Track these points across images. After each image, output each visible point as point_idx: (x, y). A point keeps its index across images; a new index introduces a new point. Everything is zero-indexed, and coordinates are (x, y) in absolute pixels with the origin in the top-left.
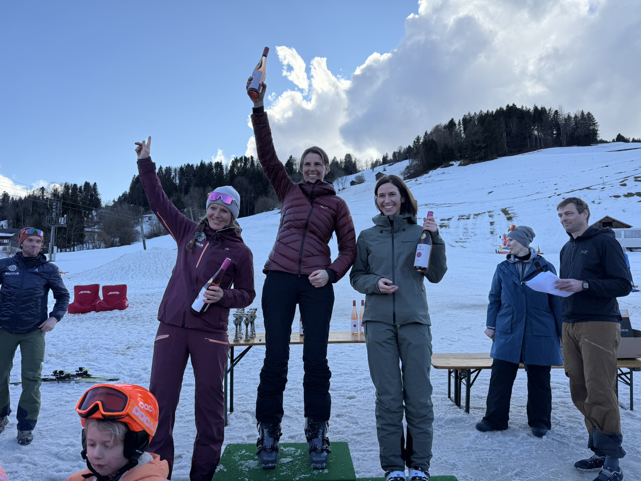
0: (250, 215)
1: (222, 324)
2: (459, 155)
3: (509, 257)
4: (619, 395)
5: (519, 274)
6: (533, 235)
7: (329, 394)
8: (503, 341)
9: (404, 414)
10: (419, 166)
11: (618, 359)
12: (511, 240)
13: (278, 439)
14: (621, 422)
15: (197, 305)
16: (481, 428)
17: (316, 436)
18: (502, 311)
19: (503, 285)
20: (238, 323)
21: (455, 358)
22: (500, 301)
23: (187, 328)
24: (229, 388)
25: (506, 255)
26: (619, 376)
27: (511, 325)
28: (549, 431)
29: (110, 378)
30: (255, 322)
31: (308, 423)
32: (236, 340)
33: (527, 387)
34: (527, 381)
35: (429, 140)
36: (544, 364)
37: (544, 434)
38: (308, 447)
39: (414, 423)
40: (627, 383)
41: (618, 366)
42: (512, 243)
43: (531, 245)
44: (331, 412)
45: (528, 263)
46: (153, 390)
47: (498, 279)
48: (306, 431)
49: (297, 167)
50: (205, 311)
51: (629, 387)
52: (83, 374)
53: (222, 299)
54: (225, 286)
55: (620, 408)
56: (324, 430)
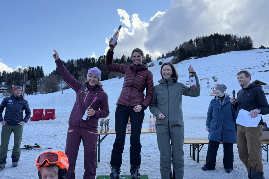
0: (106, 80)
1: (95, 125)
2: (194, 54)
3: (215, 97)
4: (262, 155)
5: (220, 105)
6: (226, 88)
7: (140, 155)
8: (213, 132)
9: (172, 163)
10: (177, 59)
11: (262, 140)
12: (217, 90)
13: (119, 173)
14: (263, 166)
15: (84, 118)
16: (203, 169)
17: (134, 172)
18: (213, 120)
19: (213, 109)
20: (101, 125)
21: (193, 140)
22: (212, 116)
23: (81, 127)
24: (98, 152)
25: (214, 96)
26: (262, 147)
27: (217, 126)
28: (232, 170)
29: (48, 148)
30: (109, 124)
31: (131, 167)
32: (101, 132)
33: (223, 152)
34: (223, 149)
35: (182, 48)
36: (231, 142)
37: (230, 172)
38: (131, 177)
39: (176, 167)
40: (265, 150)
41: (262, 143)
42: (218, 91)
43: (225, 92)
44: (141, 162)
45: (224, 100)
46: (66, 154)
47: (211, 107)
48: (131, 170)
49: (126, 60)
50: (88, 120)
51: (266, 152)
52: (37, 146)
53: (95, 114)
54: (96, 109)
55: (262, 160)
56: (138, 170)
